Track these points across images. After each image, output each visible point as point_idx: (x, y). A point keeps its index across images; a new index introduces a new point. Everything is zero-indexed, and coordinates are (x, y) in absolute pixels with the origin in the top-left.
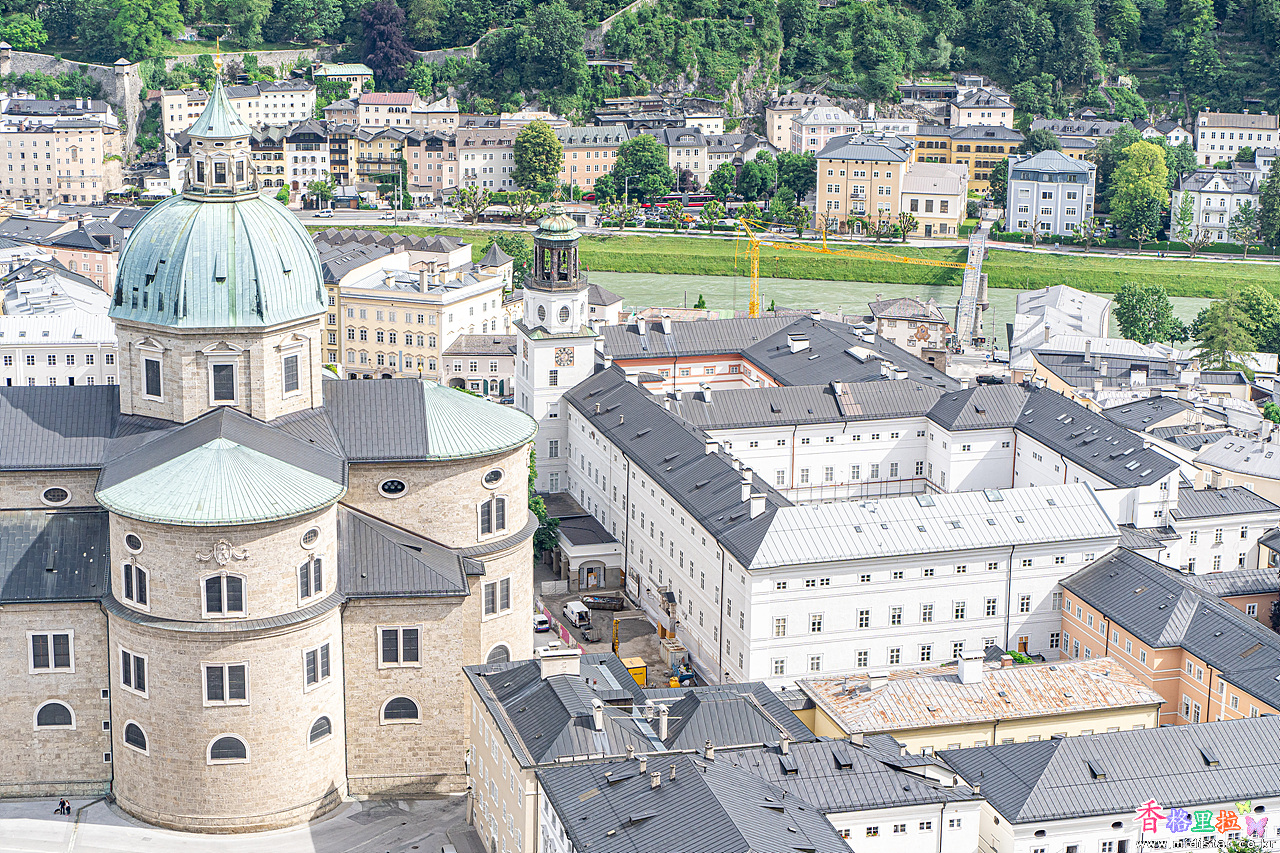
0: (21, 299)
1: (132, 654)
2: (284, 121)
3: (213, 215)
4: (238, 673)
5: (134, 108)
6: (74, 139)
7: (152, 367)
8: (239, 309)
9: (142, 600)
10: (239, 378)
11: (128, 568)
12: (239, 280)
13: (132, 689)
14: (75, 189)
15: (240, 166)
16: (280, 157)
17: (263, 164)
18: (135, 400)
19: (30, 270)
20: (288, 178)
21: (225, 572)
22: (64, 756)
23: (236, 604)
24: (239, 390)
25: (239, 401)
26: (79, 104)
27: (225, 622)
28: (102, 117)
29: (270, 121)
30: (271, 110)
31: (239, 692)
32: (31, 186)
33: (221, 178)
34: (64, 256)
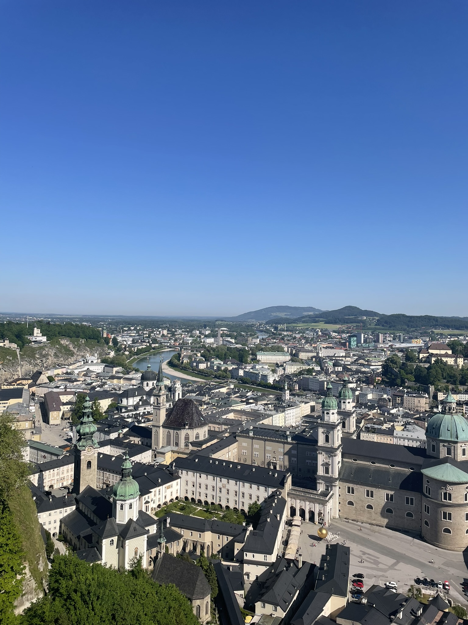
0: (407, 429)
1: (427, 505)
2: (464, 400)
3: (447, 417)
4: (450, 514)
5: (432, 394)
6: (419, 399)
7: (433, 446)
8: (453, 437)
9: (429, 494)
10: (452, 451)
11: (427, 487)
12: (453, 431)
13: (426, 513)
14: (419, 408)
15: (454, 408)
16: (463, 407)
17: (459, 408)
18: (430, 452)
19: (409, 423)
20: (464, 412)
21: (448, 492)
22: (411, 524)
23: (450, 499)
24: (453, 454)
25: (451, 456)
26: (421, 393)
27: (447, 502)
28: (425, 395)
29: (461, 400)
30: (461, 398)
31: (450, 519)
32: (410, 407)
33: (450, 410)
34: (416, 421)
